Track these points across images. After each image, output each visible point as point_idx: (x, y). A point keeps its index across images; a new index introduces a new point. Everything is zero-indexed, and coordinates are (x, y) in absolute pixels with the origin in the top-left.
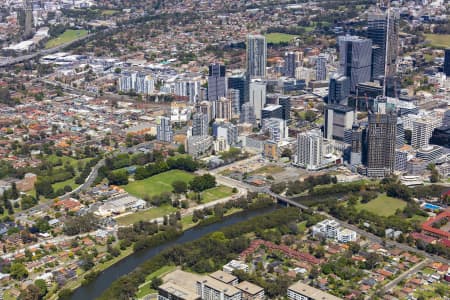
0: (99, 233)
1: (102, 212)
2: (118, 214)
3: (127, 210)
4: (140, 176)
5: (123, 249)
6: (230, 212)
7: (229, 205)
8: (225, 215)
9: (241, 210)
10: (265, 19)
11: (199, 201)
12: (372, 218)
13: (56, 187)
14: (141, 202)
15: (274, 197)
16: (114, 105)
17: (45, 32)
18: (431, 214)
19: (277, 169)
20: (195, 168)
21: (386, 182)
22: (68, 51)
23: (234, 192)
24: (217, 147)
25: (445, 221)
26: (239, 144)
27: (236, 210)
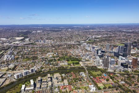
0: (56, 66)
1: (61, 64)
3: (64, 64)
4: (72, 61)
5: (57, 69)
7: (77, 67)
10: (123, 41)
11: (74, 66)
12: (92, 74)
13: (60, 60)
14: (67, 64)
15: (85, 67)
16: (82, 51)
17: (88, 40)
18: (102, 76)
19: (91, 64)
20: (80, 61)
21: (105, 69)
22: (87, 43)
23: (80, 65)
24: (86, 59)
25: (102, 78)
26: (91, 59)
27: (77, 68)
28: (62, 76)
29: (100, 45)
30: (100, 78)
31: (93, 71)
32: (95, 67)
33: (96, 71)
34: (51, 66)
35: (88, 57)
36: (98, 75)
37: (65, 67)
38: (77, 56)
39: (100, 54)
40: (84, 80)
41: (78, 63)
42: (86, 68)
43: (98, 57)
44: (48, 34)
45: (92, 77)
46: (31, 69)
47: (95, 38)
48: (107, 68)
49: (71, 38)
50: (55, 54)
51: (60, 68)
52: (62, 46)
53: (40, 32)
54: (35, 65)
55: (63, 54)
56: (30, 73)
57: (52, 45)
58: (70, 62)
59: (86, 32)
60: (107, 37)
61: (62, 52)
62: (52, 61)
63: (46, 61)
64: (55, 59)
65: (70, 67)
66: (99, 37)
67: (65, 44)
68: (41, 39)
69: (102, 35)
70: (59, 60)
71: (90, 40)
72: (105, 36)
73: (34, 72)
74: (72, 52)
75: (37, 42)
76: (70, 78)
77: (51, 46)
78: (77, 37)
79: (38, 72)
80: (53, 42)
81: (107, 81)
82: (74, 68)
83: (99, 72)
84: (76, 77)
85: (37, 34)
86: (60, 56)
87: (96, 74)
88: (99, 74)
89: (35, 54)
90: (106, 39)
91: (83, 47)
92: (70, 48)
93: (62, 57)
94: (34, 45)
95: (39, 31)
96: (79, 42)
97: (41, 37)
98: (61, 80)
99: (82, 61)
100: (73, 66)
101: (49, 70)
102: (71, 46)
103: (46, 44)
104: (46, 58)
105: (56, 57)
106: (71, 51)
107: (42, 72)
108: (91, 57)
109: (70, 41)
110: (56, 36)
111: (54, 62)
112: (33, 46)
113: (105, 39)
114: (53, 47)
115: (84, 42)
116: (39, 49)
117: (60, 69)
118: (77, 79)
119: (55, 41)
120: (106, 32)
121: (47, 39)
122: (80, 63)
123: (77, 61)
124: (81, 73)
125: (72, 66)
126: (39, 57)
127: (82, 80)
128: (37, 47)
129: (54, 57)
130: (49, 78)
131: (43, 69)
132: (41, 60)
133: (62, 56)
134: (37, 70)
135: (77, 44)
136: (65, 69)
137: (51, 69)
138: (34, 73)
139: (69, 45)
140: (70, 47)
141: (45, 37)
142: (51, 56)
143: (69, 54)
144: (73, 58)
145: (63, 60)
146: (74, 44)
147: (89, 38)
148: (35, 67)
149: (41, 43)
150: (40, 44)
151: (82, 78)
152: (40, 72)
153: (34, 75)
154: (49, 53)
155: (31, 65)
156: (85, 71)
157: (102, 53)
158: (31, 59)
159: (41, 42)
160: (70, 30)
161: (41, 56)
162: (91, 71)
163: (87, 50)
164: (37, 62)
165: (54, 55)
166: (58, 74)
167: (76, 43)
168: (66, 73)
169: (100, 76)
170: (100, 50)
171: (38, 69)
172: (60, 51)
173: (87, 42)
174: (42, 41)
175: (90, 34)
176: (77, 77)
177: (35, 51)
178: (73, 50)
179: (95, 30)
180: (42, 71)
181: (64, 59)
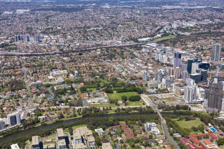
0: (77, 108)
1: (89, 101)
2: (94, 103)
3: (98, 102)
4: (119, 92)
5: (80, 115)
6: (133, 111)
7: (135, 109)
8: (130, 112)
9: (138, 112)
11: (126, 105)
12: (177, 126)
13: (88, 89)
14: (106, 100)
15: (156, 110)
16: (146, 64)
17: (159, 35)
18: (206, 132)
19: (174, 99)
20: (141, 92)
21: (212, 115)
22: (158, 42)
23: (144, 104)
24: (159, 86)
25: (206, 137)
26: (171, 87)
27: (136, 111)
28: (95, 135)
29: (194, 48)
30: (199, 138)
31: (181, 119)
32: (186, 108)
33: (187, 120)
34: (62, 106)
35: (164, 80)
36: (195, 129)
37: (101, 109)
38: (132, 79)
39: (197, 71)
40: (158, 144)
41: (137, 99)
42: (161, 110)
43: (192, 81)
44: (47, 18)
45: (177, 135)
46: (10, 115)
47: (178, 29)
48: (216, 110)
49: (112, 29)
50: (71, 75)
51: (88, 112)
52: (90, 51)
53: (25, 14)
54: (18, 105)
55: (93, 75)
56: (7, 126)
57: (62, 50)
58: (115, 95)
59: (154, 12)
60: (211, 25)
61: (90, 68)
62: (63, 92)
63: (47, 93)
64: (72, 89)
65: (116, 108)
66: (191, 24)
67: (98, 45)
68: (30, 33)
69: (198, 20)
70: (83, 90)
71: (165, 34)
72: (207, 22)
73: (18, 123)
74: (117, 67)
75: (18, 43)
76: (119, 139)
77: (57, 51)
78: (129, 26)
79: (29, 124)
80: (62, 41)
81: (219, 145)
82: (127, 112)
83: (197, 123)
84: (135, 135)
85: (17, 19)
86: (87, 79)
87: (190, 127)
88: (196, 126)
89: (15, 75)
90: (210, 32)
91: (149, 53)
92: (111, 57)
93: (93, 82)
94: (10, 49)
95: (20, 11)
96: (136, 40)
97: (27, 28)
98: (93, 143)
99: (148, 93)
100: (124, 107)
101: (57, 119)
102: (115, 51)
103: (45, 48)
104: (48, 86)
105: (76, 82)
106: (114, 66)
107: (40, 125)
108: (173, 82)
109: (111, 36)
110: (70, 24)
111: (71, 97)
112: (9, 53)
113: (206, 31)
114: (66, 54)
115: (151, 40)
116: (26, 59)
117: (88, 116)
118: (138, 141)
119: (69, 37)
120: (209, 13)
121: (44, 33)
122: (142, 98)
123: (135, 94)
124: (148, 124)
125: (121, 107)
126: (29, 82)
127: (153, 144)
128: (19, 56)
129: (69, 82)
130: (60, 138)
131: (41, 115)
132: (34, 90)
133: (92, 79)
134: (27, 118)
135: (131, 47)
136: (103, 115)
137: (65, 115)
138: (19, 128)
139: (107, 49)
140: (111, 53)
141: (40, 27)
142: (60, 79)
143: (109, 75)
144: (123, 84)
145: (94, 90)
146: (121, 45)
147: (162, 28)
148: (19, 109)
149: (30, 43)
150: (28, 47)
151: (151, 137)
152: (34, 123)
153: (18, 132)
154: (55, 72)
155: (7, 104)
156: (157, 120)
157: (203, 70)
158: (6, 89)
159: (28, 40)
160: (107, 6)
161: (32, 81)
162: (173, 120)
163: (159, 63)
164: (24, 96)
165: (68, 76)
166: (86, 127)
167: (128, 44)
168: (105, 126)
169: (199, 133)
170: (196, 61)
171: (29, 115)
172: (83, 64)
173: (159, 40)
174: (32, 39)
175: (164, 18)
176: (138, 136)
177: (16, 65)
178: (120, 63)
179: (178, 7)
180: (38, 122)
181: (98, 87)
